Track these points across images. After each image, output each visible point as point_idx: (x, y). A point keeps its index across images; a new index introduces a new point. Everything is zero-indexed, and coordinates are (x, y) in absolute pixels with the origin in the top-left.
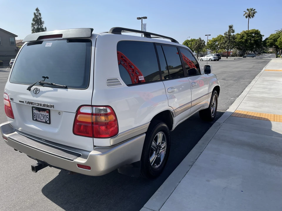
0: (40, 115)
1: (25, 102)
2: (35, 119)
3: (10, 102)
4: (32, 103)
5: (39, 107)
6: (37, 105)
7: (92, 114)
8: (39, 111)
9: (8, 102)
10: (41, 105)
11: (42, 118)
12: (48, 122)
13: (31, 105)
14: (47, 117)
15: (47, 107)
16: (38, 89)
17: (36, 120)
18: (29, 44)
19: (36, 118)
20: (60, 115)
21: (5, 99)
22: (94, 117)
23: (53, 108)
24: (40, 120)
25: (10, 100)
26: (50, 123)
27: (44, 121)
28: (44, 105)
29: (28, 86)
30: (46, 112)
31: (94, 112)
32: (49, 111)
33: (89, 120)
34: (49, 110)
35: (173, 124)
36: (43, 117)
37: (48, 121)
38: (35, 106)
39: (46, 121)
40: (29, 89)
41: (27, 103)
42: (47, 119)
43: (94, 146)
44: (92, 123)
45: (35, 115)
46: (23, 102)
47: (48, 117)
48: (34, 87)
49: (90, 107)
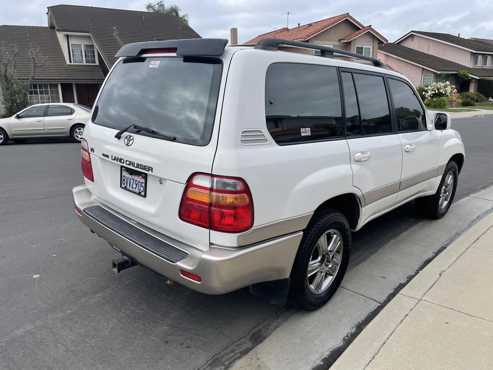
0: (132, 180)
1: (110, 157)
2: (123, 186)
3: (89, 154)
4: (120, 160)
5: (131, 167)
6: (128, 165)
7: (211, 190)
8: (131, 174)
9: (87, 153)
10: (133, 164)
11: (134, 186)
12: (143, 194)
13: (118, 163)
14: (142, 186)
15: (142, 169)
16: (132, 138)
17: (125, 188)
18: (125, 61)
19: (125, 185)
20: (161, 184)
21: (83, 149)
22: (214, 194)
23: (152, 172)
24: (132, 189)
25: (90, 152)
26: (145, 196)
27: (137, 190)
28: (138, 166)
29: (116, 132)
30: (141, 177)
31: (215, 187)
32: (145, 176)
33: (206, 199)
34: (146, 174)
35: (359, 220)
36: (136, 185)
37: (143, 192)
38: (125, 165)
39: (141, 191)
40: (118, 136)
41: (114, 160)
42: (142, 189)
43: (211, 244)
44: (210, 205)
45: (124, 180)
46: (107, 156)
47: (143, 185)
48: (126, 134)
49: (209, 178)
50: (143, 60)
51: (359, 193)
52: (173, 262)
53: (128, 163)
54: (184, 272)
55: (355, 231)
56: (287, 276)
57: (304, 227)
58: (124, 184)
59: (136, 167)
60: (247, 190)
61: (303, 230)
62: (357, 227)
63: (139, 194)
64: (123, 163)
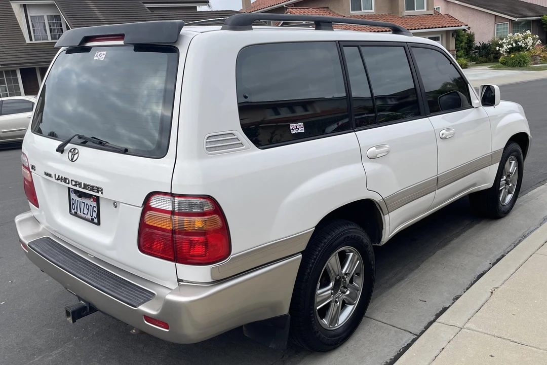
0: (83, 205)
1: (53, 176)
2: (73, 212)
3: (31, 172)
4: (65, 180)
5: (78, 188)
6: (74, 185)
7: (172, 213)
8: (80, 196)
9: (28, 172)
10: (80, 184)
11: (86, 212)
12: (96, 221)
13: (63, 183)
14: (94, 211)
15: (90, 190)
16: (76, 151)
17: (76, 214)
18: (70, 51)
19: (76, 210)
20: (116, 207)
21: (24, 166)
22: (176, 217)
23: (102, 193)
24: (83, 215)
25: (31, 170)
26: (99, 224)
27: (89, 217)
28: (86, 186)
29: (58, 143)
30: (92, 200)
31: (176, 210)
32: (97, 200)
33: (168, 226)
34: (98, 198)
35: (383, 231)
36: (88, 209)
37: (96, 218)
38: (70, 186)
39: (93, 217)
40: (61, 150)
41: (58, 180)
42: (95, 215)
43: (179, 281)
44: (173, 232)
45: (73, 204)
46: (50, 175)
47: (96, 209)
48: (69, 146)
49: (169, 198)
50: (88, 49)
51: (377, 198)
52: (135, 307)
53: (74, 183)
54: (149, 318)
55: (380, 245)
56: (286, 310)
57: (303, 248)
58: (74, 209)
59: (84, 188)
60: (217, 210)
61: (302, 252)
62: (383, 240)
63: (92, 221)
64: (69, 183)
